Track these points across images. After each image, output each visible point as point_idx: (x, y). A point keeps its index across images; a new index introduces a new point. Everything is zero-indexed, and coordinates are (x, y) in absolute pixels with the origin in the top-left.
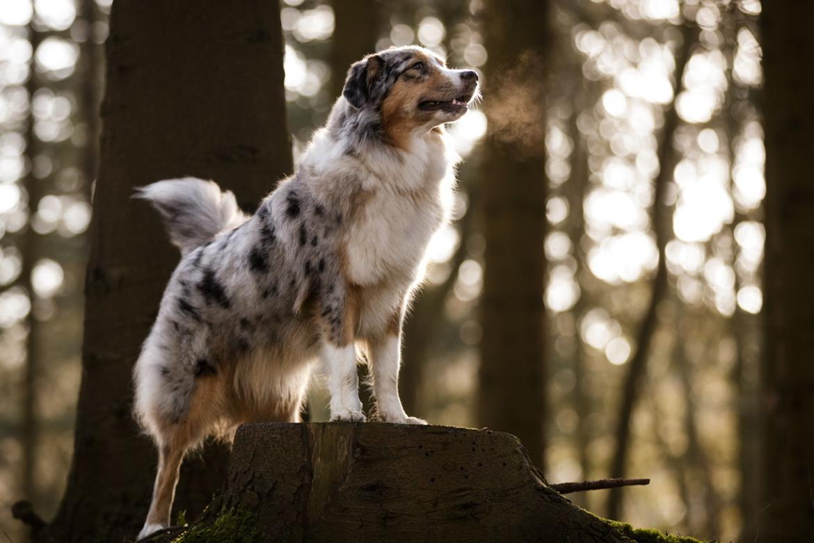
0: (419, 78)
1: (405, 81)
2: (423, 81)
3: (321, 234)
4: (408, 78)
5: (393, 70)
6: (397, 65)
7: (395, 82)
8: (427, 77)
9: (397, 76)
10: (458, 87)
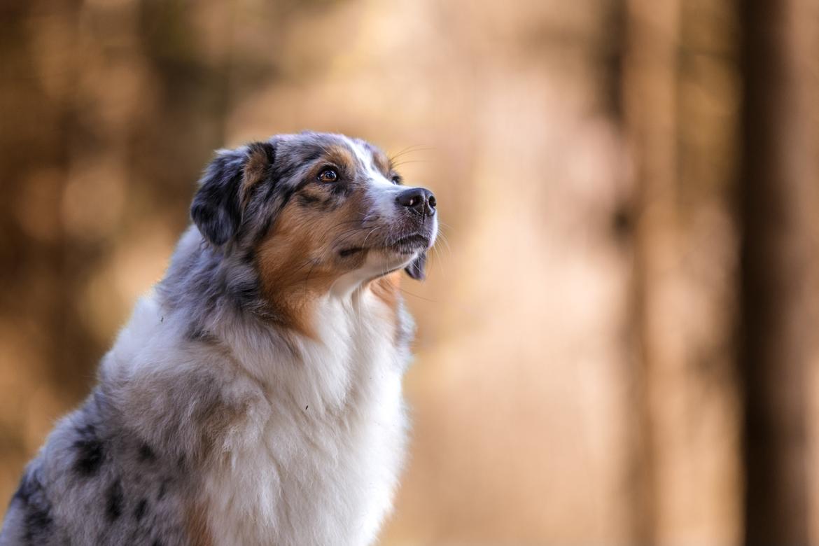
0: (327, 202)
1: (303, 205)
2: (334, 208)
3: (152, 495)
4: (309, 201)
5: (282, 180)
6: (289, 171)
7: (283, 206)
8: (341, 199)
9: (288, 194)
10: (391, 222)
